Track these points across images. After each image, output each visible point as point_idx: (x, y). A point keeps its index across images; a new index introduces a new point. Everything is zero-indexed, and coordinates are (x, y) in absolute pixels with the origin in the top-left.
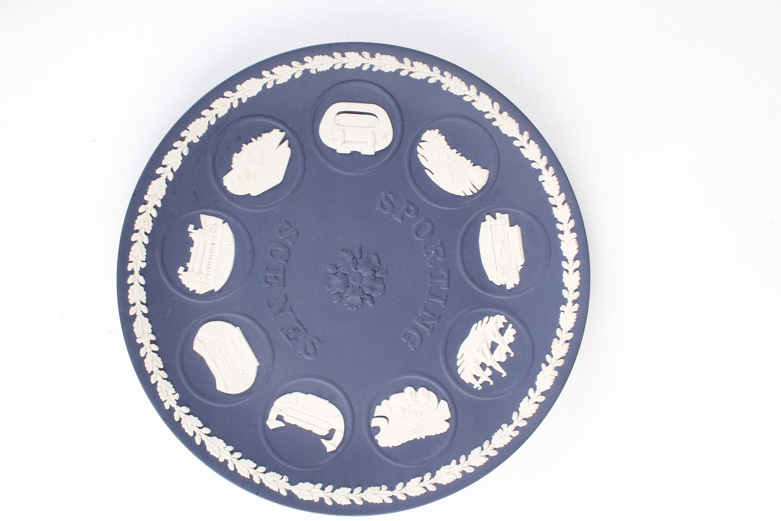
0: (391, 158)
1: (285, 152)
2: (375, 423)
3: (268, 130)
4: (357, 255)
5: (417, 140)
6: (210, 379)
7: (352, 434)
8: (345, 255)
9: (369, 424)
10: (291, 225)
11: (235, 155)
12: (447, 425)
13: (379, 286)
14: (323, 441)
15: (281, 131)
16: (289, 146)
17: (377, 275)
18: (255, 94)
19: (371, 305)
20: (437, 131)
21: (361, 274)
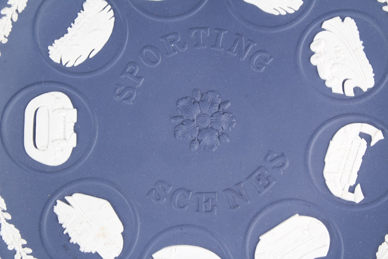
0: (79, 92)
1: (77, 199)
2: (350, 93)
3: (56, 217)
4: (180, 120)
5: (60, 67)
7: (363, 115)
8: (180, 133)
9: (351, 99)
10: (153, 189)
11: (82, 250)
12: (348, 19)
13: (210, 97)
14: (372, 144)
15: (56, 204)
16: (71, 195)
17: (198, 99)
18: (17, 231)
19: (229, 104)
20: (50, 48)
21: (198, 116)
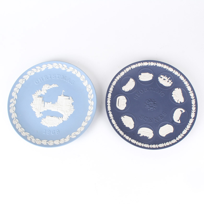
0: (127, 96)
1: (125, 116)
2: (179, 103)
3: (121, 119)
4: (146, 104)
5: (124, 91)
6: (170, 134)
7: (181, 107)
9: (179, 104)
11: (126, 126)
12: (180, 89)
14: (183, 112)
15: (121, 117)
17: (150, 100)
18: (115, 121)
19: (156, 102)
20: (122, 87)
